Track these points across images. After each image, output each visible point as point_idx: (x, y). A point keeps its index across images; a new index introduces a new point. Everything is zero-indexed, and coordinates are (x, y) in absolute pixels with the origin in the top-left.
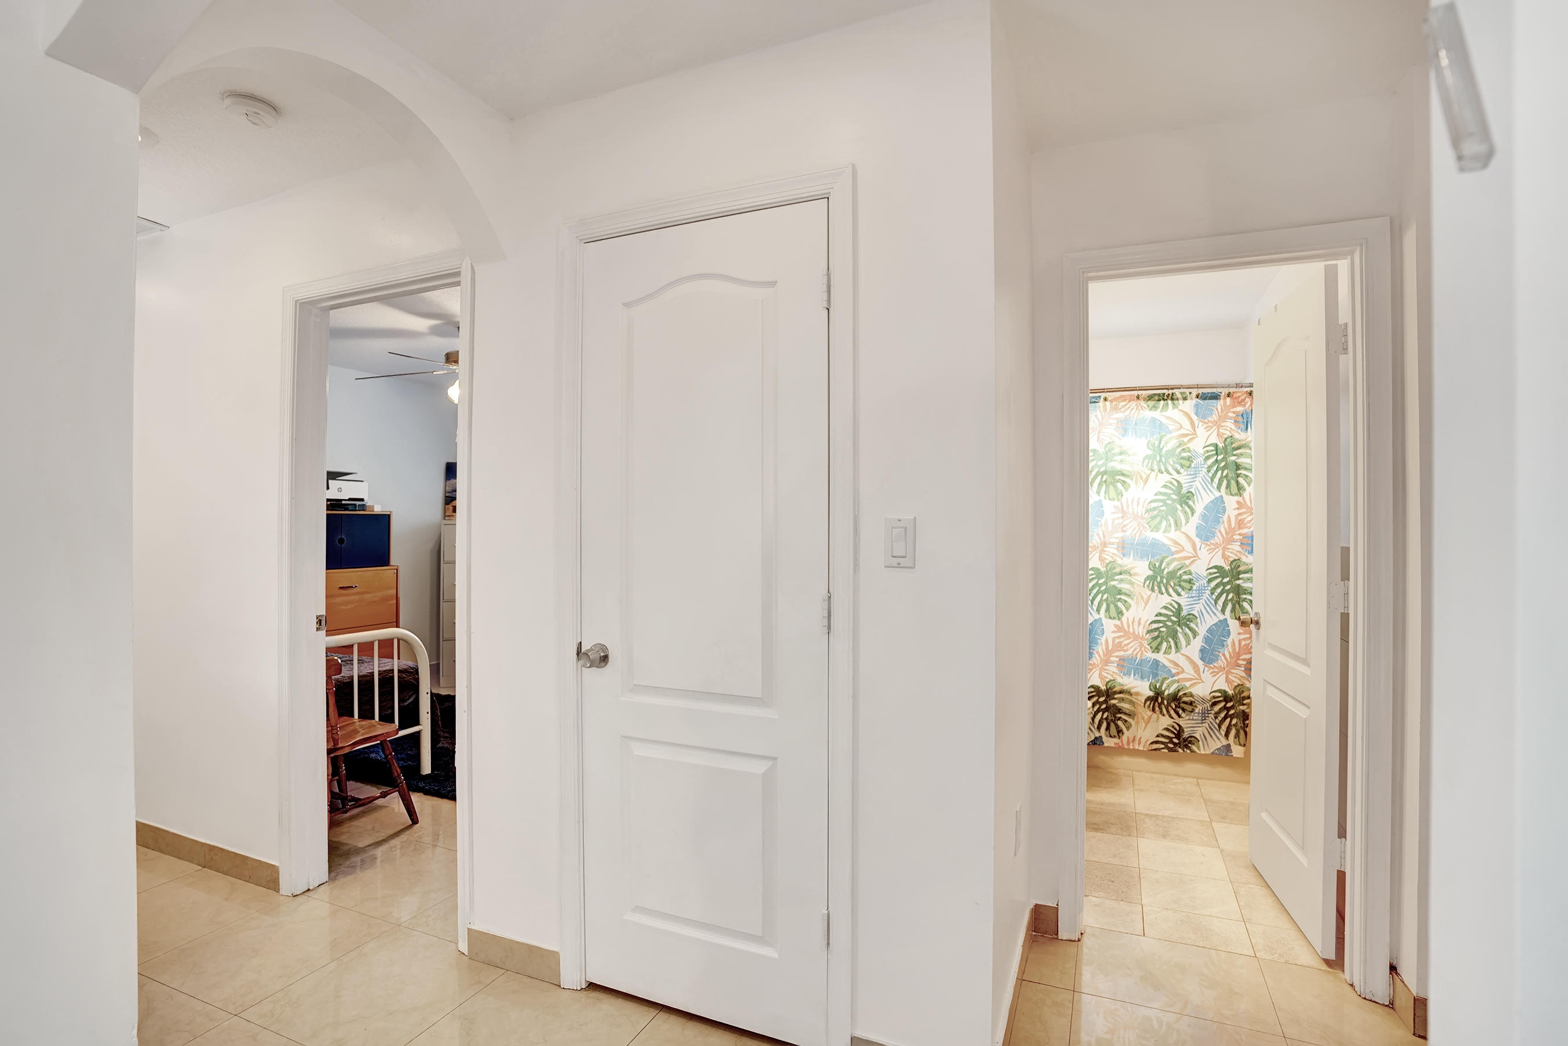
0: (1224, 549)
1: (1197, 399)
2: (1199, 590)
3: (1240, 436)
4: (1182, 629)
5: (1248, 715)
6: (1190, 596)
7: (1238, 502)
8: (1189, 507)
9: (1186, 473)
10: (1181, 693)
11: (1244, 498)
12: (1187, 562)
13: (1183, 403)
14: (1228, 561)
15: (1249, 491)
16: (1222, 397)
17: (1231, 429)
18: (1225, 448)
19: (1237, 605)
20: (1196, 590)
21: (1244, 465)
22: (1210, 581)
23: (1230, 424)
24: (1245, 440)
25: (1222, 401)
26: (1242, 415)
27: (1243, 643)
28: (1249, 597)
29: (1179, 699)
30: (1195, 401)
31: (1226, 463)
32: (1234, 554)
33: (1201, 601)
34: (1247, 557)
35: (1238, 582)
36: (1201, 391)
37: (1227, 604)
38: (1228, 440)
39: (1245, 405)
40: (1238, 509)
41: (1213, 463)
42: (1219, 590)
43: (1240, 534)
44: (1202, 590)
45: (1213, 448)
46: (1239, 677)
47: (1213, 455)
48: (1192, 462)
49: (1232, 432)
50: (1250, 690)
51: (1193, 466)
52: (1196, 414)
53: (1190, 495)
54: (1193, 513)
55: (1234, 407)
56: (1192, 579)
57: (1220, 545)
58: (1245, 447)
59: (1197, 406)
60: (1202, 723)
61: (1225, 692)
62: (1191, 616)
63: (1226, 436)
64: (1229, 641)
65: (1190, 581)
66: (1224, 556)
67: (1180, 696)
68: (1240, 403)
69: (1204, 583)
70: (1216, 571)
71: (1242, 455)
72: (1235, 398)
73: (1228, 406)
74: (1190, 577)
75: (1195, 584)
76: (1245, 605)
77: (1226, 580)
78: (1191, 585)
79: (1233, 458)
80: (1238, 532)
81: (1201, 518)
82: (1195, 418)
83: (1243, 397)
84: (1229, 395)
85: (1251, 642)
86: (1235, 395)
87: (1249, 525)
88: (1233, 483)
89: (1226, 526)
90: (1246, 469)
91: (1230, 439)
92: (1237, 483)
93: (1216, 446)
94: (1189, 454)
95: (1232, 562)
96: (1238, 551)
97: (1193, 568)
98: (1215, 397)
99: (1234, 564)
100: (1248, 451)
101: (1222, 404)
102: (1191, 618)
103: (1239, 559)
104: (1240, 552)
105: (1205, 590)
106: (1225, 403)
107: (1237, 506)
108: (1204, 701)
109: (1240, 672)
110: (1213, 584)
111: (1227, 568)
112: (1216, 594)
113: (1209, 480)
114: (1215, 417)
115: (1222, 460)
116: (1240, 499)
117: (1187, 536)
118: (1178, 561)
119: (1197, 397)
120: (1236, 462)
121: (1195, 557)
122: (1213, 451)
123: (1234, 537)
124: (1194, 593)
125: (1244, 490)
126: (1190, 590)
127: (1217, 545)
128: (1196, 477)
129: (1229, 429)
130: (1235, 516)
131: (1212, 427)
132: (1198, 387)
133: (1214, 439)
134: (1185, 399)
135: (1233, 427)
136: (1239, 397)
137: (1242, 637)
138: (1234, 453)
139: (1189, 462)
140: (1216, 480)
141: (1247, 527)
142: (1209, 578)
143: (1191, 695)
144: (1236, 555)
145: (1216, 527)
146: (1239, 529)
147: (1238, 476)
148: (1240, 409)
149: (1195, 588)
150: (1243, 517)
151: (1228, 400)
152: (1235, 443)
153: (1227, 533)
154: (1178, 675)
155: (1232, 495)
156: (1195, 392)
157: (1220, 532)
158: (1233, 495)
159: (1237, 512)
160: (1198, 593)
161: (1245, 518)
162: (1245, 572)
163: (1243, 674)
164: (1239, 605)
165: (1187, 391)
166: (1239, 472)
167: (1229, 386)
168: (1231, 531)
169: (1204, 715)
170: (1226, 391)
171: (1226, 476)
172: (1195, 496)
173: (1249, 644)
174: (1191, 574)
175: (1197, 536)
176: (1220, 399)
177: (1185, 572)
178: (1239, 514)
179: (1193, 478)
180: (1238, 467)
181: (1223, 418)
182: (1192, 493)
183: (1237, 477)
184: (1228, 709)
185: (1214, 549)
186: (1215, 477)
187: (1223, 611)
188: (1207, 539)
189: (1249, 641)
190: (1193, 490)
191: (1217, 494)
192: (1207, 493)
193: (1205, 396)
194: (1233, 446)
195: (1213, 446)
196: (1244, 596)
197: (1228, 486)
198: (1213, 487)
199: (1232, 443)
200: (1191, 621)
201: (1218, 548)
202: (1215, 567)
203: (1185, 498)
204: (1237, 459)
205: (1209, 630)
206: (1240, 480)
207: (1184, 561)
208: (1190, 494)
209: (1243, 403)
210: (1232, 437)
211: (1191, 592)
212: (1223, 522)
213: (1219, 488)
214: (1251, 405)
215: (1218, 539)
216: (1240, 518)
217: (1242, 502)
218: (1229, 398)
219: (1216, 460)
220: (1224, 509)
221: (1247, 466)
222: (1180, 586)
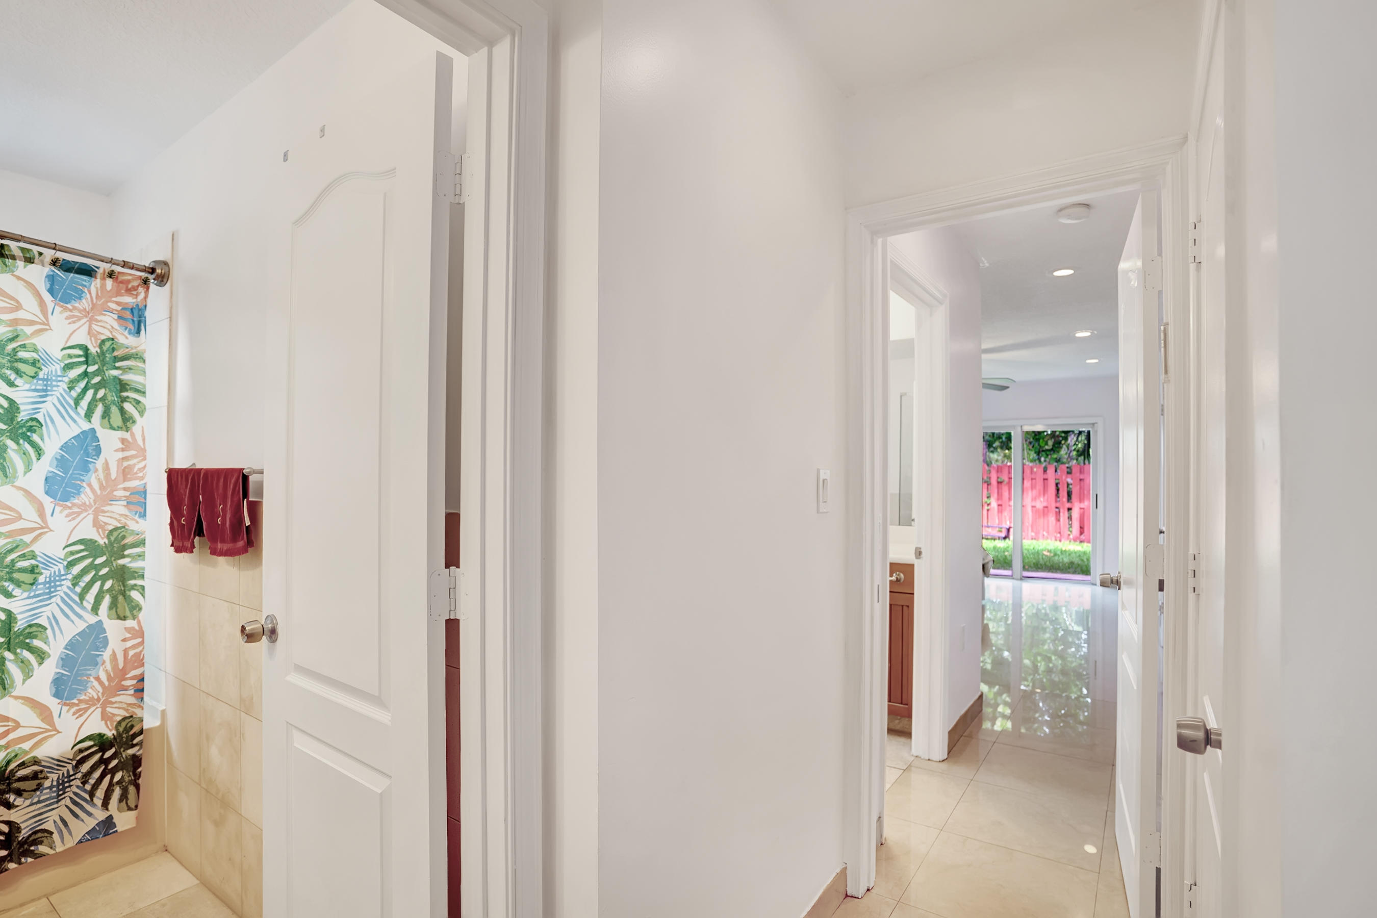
0: (97, 513)
1: (53, 268)
2: (49, 582)
3: (126, 340)
4: (15, 653)
5: (141, 758)
6: (32, 594)
7: (123, 441)
8: (33, 444)
9: (27, 386)
10: (12, 766)
11: (133, 435)
12: (27, 538)
13: (25, 267)
14: (104, 530)
15: (141, 424)
16: (99, 276)
17: (113, 327)
18: (102, 354)
19: (121, 598)
20: (44, 583)
21: (134, 385)
22: (71, 564)
23: (110, 320)
24: (136, 348)
25: (98, 281)
26: (132, 309)
27: (131, 653)
28: (139, 582)
29: (8, 778)
30: (48, 269)
31: (103, 379)
32: (116, 519)
33: (53, 600)
34: (137, 522)
35: (121, 562)
36: (61, 255)
37: (103, 597)
38: (108, 344)
39: (137, 295)
40: (123, 450)
41: (79, 375)
42: (87, 578)
43: (125, 489)
44: (55, 581)
45: (81, 353)
46: (125, 706)
47: (80, 363)
48: (40, 369)
49: (114, 333)
50: (142, 721)
51: (41, 375)
52: (51, 291)
53: (34, 425)
54: (39, 455)
55: (118, 294)
56: (37, 566)
57: (90, 506)
58: (135, 358)
59: (51, 278)
60: (57, 802)
61: (101, 736)
62: (34, 629)
63: (103, 337)
64: (107, 655)
65: (32, 570)
66: (96, 524)
67: (12, 770)
68: (129, 291)
69: (59, 570)
70: (82, 547)
71: (130, 369)
72: (122, 282)
73: (109, 292)
74: (33, 562)
75: (42, 574)
76: (135, 594)
77: (99, 561)
78: (35, 576)
79: (115, 373)
80: (122, 486)
81: (55, 462)
82: (47, 297)
83: (135, 283)
84: (111, 275)
85: (143, 648)
86: (121, 278)
87: (141, 475)
88: (114, 410)
89: (102, 476)
90: (137, 391)
91: (111, 342)
92: (122, 411)
93: (86, 349)
94: (35, 355)
95: (111, 532)
96: (121, 515)
97: (37, 548)
98: (88, 272)
99: (115, 534)
100: (140, 365)
101: (99, 286)
102: (34, 630)
103: (124, 527)
104: (126, 516)
105: (61, 580)
106: (103, 286)
107: (121, 446)
108: (60, 762)
109: (127, 698)
110: (76, 570)
111: (102, 541)
112: (82, 584)
113: (72, 403)
114: (85, 304)
115: (95, 374)
116: (127, 435)
117: (28, 493)
118: (7, 537)
119: (54, 262)
120: (120, 379)
121: (43, 529)
122: (79, 356)
123: (115, 493)
124: (40, 590)
125: (134, 422)
126: (32, 584)
127: (84, 507)
128: (46, 396)
129: (109, 327)
130: (118, 461)
131: (80, 319)
132: (55, 247)
133: (81, 338)
134: (29, 260)
135: (116, 325)
136: (129, 281)
137: (129, 644)
138: (117, 364)
139: (35, 370)
140: (84, 404)
141: (136, 479)
142: (69, 560)
143: (36, 762)
144: (119, 521)
145: (82, 477)
146: (124, 481)
147: (124, 400)
148: (128, 300)
149: (41, 579)
150: (131, 462)
151: (109, 283)
152: (117, 350)
153: (102, 487)
154: (8, 734)
155: (112, 428)
156: (49, 254)
157: (90, 485)
158: (114, 429)
159: (121, 455)
160: (48, 588)
161: (135, 464)
162: (133, 546)
163: (132, 700)
164: (124, 596)
165: (35, 249)
166: (125, 394)
167: (111, 261)
168: (108, 484)
169: (62, 786)
170: (104, 267)
171: (103, 399)
172: (44, 428)
173: (141, 652)
174: (34, 557)
175: (47, 493)
176: (96, 278)
177: (23, 556)
178: (125, 459)
179: (41, 397)
180: (123, 386)
181: (97, 309)
182: (38, 421)
183: (122, 402)
184: (106, 762)
185: (79, 514)
186: (82, 398)
187: (95, 609)
188: (66, 497)
189: (140, 649)
190: (40, 417)
191: (86, 426)
192: (68, 424)
193: (69, 266)
194: (116, 354)
195: (80, 349)
196: (132, 582)
197: (106, 414)
198: (78, 414)
199: (113, 350)
200: (35, 637)
201: (86, 511)
202: (81, 542)
203: (24, 429)
204: (121, 374)
205: (71, 645)
206: (127, 406)
207: (21, 537)
208: (34, 423)
209: (135, 293)
210: (113, 339)
211: (34, 587)
212: (96, 470)
213: (89, 415)
214: (146, 298)
215: (86, 496)
216: (125, 464)
217: (130, 439)
218: (111, 280)
219: (86, 374)
220: (98, 450)
221: (140, 387)
222: (11, 580)
